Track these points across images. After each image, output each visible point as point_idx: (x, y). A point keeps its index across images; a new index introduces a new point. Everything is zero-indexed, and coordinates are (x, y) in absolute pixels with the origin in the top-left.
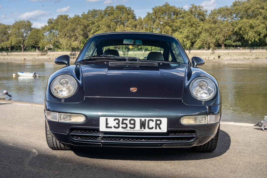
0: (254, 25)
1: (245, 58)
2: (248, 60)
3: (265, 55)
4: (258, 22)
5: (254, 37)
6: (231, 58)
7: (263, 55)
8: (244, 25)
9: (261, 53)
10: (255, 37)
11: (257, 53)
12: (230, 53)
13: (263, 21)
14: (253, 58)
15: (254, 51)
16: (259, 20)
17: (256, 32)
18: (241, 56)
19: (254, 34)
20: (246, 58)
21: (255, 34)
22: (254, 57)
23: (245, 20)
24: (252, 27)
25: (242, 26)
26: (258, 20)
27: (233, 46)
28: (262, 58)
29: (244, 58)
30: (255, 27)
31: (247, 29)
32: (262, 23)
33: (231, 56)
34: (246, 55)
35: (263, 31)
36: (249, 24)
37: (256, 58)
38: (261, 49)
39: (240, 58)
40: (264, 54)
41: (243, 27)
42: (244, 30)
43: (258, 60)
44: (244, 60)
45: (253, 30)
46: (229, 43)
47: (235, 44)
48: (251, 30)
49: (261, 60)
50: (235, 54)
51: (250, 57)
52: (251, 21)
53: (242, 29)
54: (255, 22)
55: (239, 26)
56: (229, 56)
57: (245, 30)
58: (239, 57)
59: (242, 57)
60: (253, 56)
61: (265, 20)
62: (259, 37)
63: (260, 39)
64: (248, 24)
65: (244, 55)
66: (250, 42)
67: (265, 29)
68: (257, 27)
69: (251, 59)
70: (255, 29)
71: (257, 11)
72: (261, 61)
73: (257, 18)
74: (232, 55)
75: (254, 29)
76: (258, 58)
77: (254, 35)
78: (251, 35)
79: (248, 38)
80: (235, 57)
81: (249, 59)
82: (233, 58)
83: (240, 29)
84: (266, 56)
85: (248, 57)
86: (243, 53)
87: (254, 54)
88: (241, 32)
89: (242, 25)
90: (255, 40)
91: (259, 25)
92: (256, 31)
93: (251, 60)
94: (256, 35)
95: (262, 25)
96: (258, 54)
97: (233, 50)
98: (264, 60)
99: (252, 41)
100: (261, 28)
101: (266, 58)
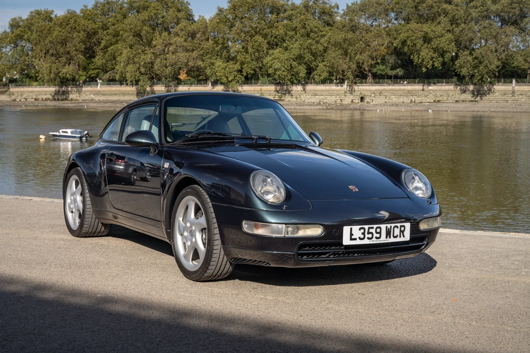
0: (431, 35)
1: (413, 101)
2: (419, 105)
3: (453, 96)
4: (439, 29)
5: (432, 58)
6: (386, 102)
7: (449, 96)
8: (413, 36)
9: (444, 90)
10: (434, 59)
11: (436, 90)
12: (383, 90)
13: (449, 27)
14: (430, 102)
15: (430, 88)
16: (443, 25)
17: (435, 50)
18: (405, 98)
19: (431, 53)
20: (415, 102)
21: (434, 53)
22: (431, 99)
23: (413, 25)
24: (427, 39)
25: (408, 37)
26: (439, 26)
27: (390, 77)
28: (447, 101)
29: (411, 100)
30: (434, 40)
31: (417, 42)
32: (449, 32)
33: (386, 98)
34: (416, 96)
35: (450, 46)
36: (422, 33)
37: (435, 101)
38: (444, 84)
39: (403, 102)
40: (451, 93)
41: (410, 39)
42: (412, 44)
43: (439, 105)
44: (411, 106)
45: (429, 45)
46: (383, 70)
47: (394, 72)
48: (426, 45)
49: (444, 105)
50: (393, 92)
51: (423, 99)
52: (426, 27)
53: (408, 44)
54: (434, 29)
55: (402, 36)
56: (382, 97)
57: (415, 45)
58: (401, 100)
59: (407, 100)
60: (428, 97)
61: (454, 26)
62: (442, 59)
63: (444, 64)
64: (420, 34)
65: (412, 96)
66: (424, 70)
67: (453, 44)
68: (438, 39)
69: (425, 102)
70: (435, 43)
71: (436, 7)
72: (445, 107)
73: (438, 21)
74: (388, 95)
75: (432, 44)
76: (439, 101)
77: (431, 55)
78: (425, 56)
79: (420, 60)
80: (394, 99)
81: (421, 102)
82: (391, 101)
83: (404, 43)
84: (455, 98)
85: (419, 99)
86: (409, 91)
87: (430, 94)
88: (406, 49)
89: (407, 34)
90: (433, 65)
91: (442, 36)
92: (437, 47)
93: (425, 105)
94: (435, 55)
95: (449, 35)
96: (438, 94)
97: (389, 85)
98: (450, 105)
99: (428, 66)
100: (445, 42)
101: (457, 101)
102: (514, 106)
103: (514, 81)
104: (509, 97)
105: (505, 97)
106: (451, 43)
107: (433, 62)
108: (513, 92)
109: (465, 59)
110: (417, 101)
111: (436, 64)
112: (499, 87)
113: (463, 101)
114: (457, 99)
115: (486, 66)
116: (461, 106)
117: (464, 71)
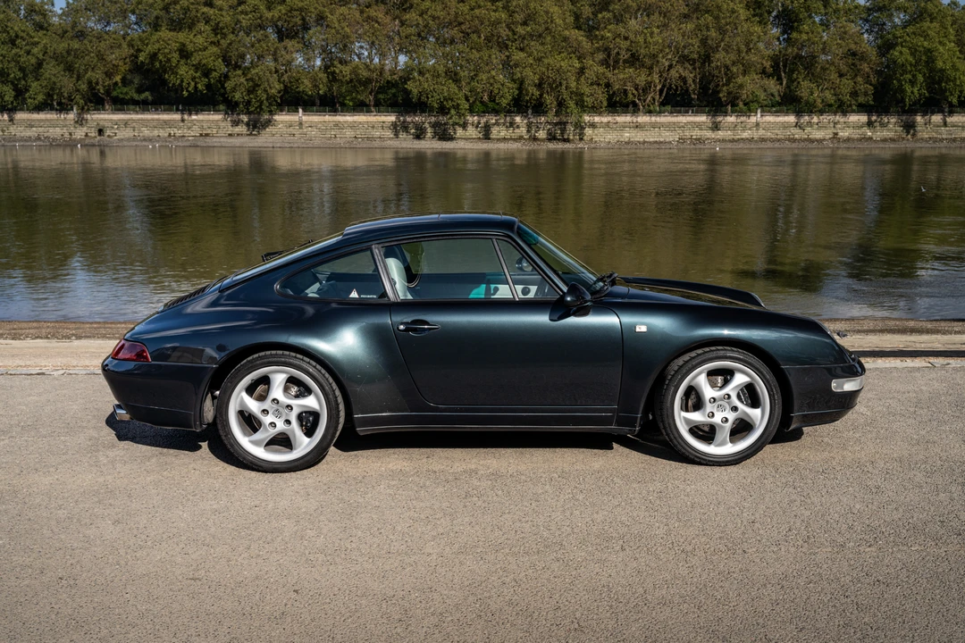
0: (190, 47)
1: (172, 134)
2: (180, 139)
3: (224, 128)
4: (200, 40)
5: (193, 79)
6: (135, 136)
7: (219, 128)
8: (166, 48)
9: (212, 121)
10: (197, 80)
11: (202, 121)
12: (129, 120)
13: (213, 38)
14: (195, 136)
16: (204, 35)
17: (197, 67)
18: (161, 131)
19: (192, 72)
20: (174, 136)
21: (196, 72)
22: (196, 131)
23: (165, 33)
24: (184, 53)
25: (159, 50)
26: (199, 36)
27: (136, 103)
28: (218, 135)
29: (170, 134)
30: (195, 54)
31: (172, 57)
32: (213, 45)
33: (134, 130)
34: (175, 128)
35: (216, 64)
36: (177, 45)
37: (201, 135)
38: (211, 113)
39: (159, 136)
40: (221, 124)
41: (161, 51)
42: (165, 59)
43: (208, 139)
44: (169, 141)
45: (189, 61)
46: (126, 93)
47: (143, 96)
48: (184, 60)
49: (214, 140)
50: (144, 123)
51: (185, 132)
52: (182, 36)
53: (160, 58)
54: (194, 40)
55: (150, 49)
56: (129, 129)
57: (169, 60)
58: (156, 133)
59: (163, 133)
60: (192, 129)
61: (219, 36)
62: (207, 80)
63: (208, 86)
64: (175, 46)
65: (170, 128)
66: (185, 93)
67: (220, 60)
68: (200, 53)
69: (189, 137)
70: (195, 60)
71: (194, 11)
73: (197, 29)
74: (136, 126)
75: (193, 59)
76: (207, 135)
77: (192, 75)
78: (184, 75)
79: (178, 82)
80: (146, 132)
81: (184, 136)
82: (141, 135)
83: (153, 56)
84: (227, 131)
85: (179, 132)
86: (165, 121)
87: (194, 125)
88: (157, 65)
89: (157, 46)
90: (196, 88)
91: (205, 49)
92: (199, 64)
93: (189, 140)
94: (198, 74)
95: (214, 49)
96: (205, 125)
97: (137, 113)
98: (222, 140)
99: (190, 89)
100: (210, 57)
101: (230, 135)
102: (303, 140)
103: (300, 110)
104: (296, 130)
105: (291, 129)
106: (217, 59)
107: (196, 83)
108: (301, 124)
109: (237, 82)
110: (177, 135)
111: (199, 86)
112: (282, 118)
113: (238, 135)
114: (230, 132)
115: (265, 91)
116: (236, 141)
117: (237, 96)
